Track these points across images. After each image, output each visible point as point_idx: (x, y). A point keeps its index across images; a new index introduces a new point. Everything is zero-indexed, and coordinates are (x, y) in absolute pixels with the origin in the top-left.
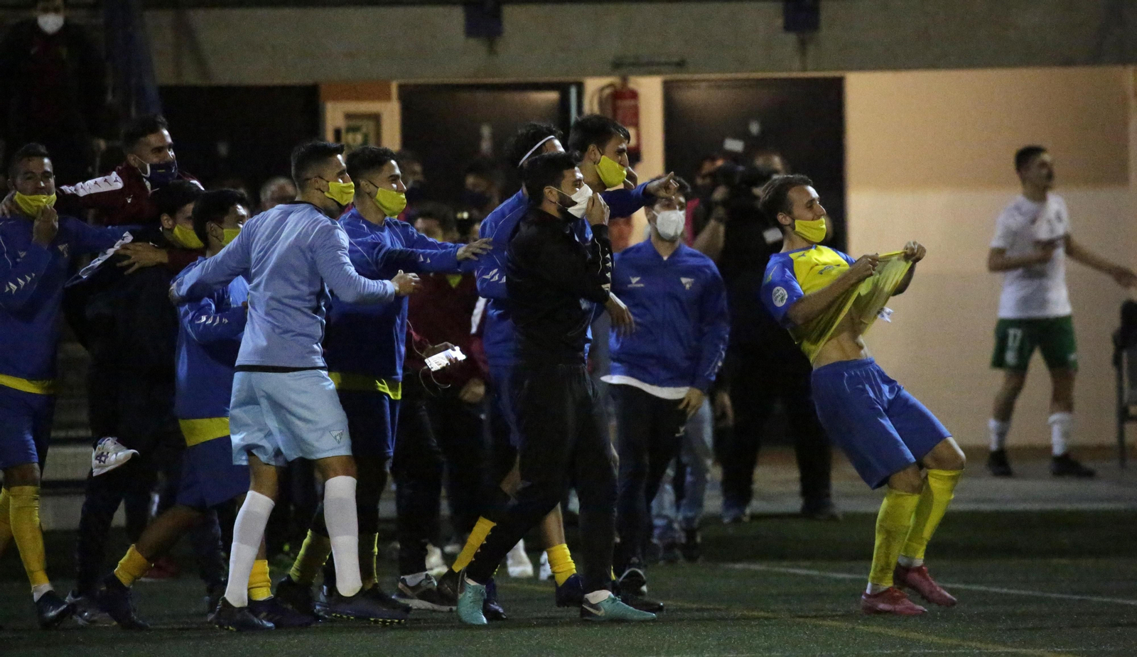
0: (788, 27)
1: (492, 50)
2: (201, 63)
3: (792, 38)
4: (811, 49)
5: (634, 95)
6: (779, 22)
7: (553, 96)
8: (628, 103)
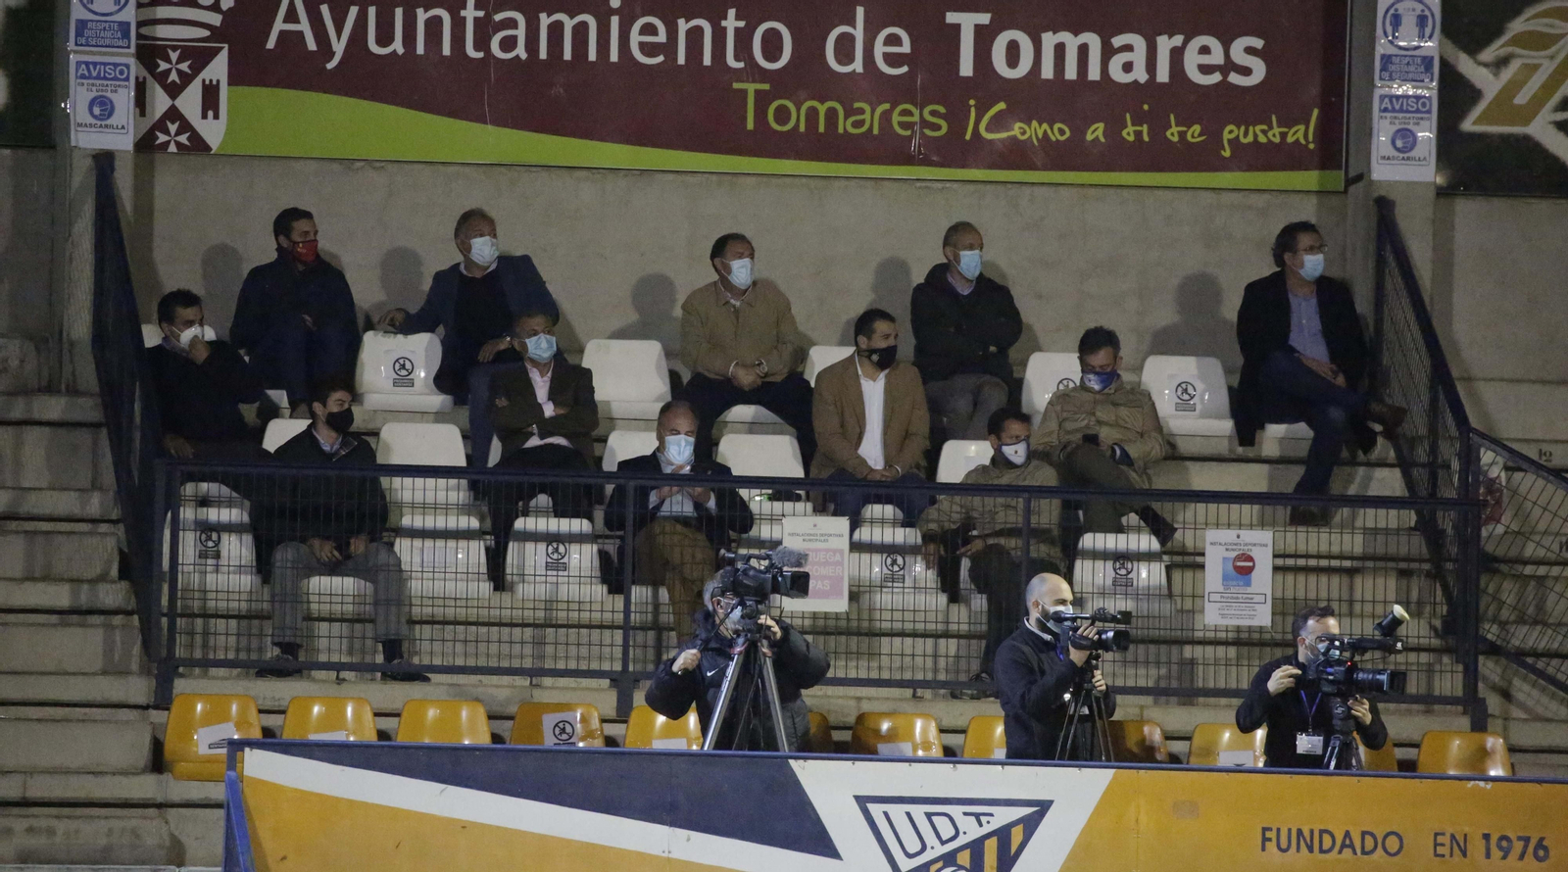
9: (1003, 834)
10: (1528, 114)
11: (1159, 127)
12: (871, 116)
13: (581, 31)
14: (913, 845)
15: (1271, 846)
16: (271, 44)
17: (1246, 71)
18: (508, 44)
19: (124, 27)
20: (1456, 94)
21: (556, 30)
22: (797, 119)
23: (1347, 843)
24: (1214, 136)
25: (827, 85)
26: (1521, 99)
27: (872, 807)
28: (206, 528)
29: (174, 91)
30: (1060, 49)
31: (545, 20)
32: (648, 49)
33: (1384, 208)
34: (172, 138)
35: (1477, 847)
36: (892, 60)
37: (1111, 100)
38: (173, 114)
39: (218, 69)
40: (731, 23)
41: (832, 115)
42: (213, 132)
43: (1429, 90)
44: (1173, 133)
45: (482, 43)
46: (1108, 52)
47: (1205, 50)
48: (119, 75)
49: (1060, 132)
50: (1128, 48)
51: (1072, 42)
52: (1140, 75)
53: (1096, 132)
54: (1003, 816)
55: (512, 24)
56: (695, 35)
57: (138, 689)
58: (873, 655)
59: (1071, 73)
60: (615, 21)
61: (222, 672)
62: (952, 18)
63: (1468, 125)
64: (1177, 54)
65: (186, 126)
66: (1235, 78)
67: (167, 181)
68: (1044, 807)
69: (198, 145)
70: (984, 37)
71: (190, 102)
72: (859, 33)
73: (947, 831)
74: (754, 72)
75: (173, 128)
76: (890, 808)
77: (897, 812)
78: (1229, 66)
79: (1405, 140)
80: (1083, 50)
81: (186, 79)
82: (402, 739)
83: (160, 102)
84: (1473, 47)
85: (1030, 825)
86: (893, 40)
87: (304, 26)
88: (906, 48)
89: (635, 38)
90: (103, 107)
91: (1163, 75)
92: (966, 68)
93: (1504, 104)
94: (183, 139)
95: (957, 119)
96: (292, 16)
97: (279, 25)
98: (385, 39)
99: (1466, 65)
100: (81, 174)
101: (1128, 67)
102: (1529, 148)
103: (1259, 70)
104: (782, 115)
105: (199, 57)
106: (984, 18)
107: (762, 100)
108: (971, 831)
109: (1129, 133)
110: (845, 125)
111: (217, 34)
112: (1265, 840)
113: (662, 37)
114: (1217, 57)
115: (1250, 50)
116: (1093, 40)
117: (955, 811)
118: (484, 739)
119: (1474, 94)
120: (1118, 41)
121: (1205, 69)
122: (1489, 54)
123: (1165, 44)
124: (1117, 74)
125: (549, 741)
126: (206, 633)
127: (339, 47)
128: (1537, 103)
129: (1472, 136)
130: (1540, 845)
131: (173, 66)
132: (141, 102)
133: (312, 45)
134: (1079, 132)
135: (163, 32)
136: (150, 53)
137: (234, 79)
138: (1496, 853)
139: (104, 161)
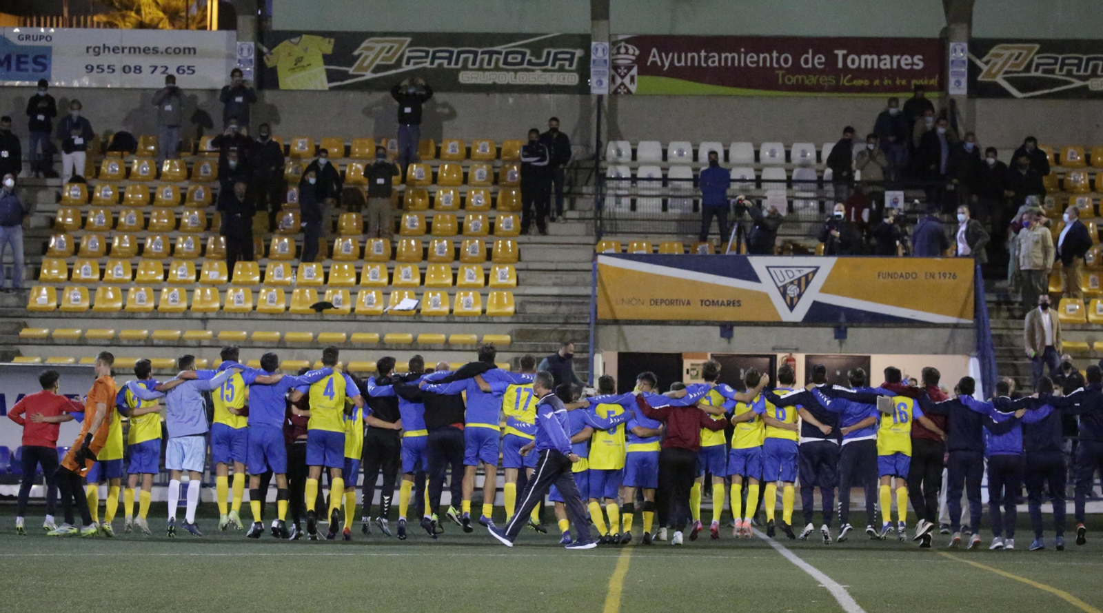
0: (836, 337)
1: (729, 342)
2: (626, 345)
3: (837, 341)
4: (844, 345)
5: (794, 360)
6: (833, 335)
7: (767, 360)
8: (792, 363)
9: (807, 276)
10: (995, 75)
11: (894, 80)
12: (813, 80)
13: (733, 58)
14: (782, 279)
15: (881, 277)
16: (649, 64)
17: (918, 65)
18: (713, 62)
19: (605, 61)
20: (973, 70)
21: (726, 58)
22: (794, 80)
23: (902, 276)
24: (909, 82)
25: (801, 70)
26: (994, 71)
27: (770, 269)
28: (618, 196)
29: (622, 77)
30: (866, 60)
31: (723, 56)
32: (752, 62)
33: (953, 102)
34: (622, 90)
35: (937, 276)
36: (819, 64)
37: (880, 73)
38: (622, 84)
39: (634, 71)
40: (775, 54)
41: (803, 79)
42: (633, 88)
43: (964, 70)
44: (898, 82)
45: (706, 62)
46: (880, 60)
47: (906, 59)
48: (603, 74)
49: (866, 83)
50: (885, 59)
51: (869, 57)
52: (888, 66)
53: (877, 82)
54: (807, 271)
55: (714, 57)
56: (765, 59)
57: (592, 240)
58: (799, 227)
59: (869, 66)
60: (743, 56)
61: (620, 235)
62: (836, 52)
63: (980, 78)
64: (899, 61)
65: (625, 87)
66: (915, 67)
67: (621, 103)
68: (818, 268)
69: (629, 92)
70: (845, 57)
71: (627, 80)
72: (810, 56)
73: (791, 275)
74: (781, 68)
75: (622, 87)
76: (776, 269)
77: (777, 270)
78: (913, 64)
79: (958, 83)
80: (873, 60)
81: (626, 74)
82: (660, 252)
83: (619, 81)
84: (980, 57)
85: (814, 273)
86: (820, 58)
87: (657, 59)
88: (823, 60)
89: (748, 60)
90: (600, 83)
91: (895, 66)
92: (840, 65)
93: (989, 73)
94: (625, 90)
95: (838, 81)
96: (654, 56)
97: (651, 59)
98: (679, 61)
99: (978, 62)
100: (594, 101)
101: (885, 64)
102: (996, 85)
103: (921, 65)
104: (789, 80)
105: (629, 68)
106: (845, 52)
107: (783, 76)
108: (798, 275)
109: (886, 82)
110: (807, 82)
111: (634, 62)
112: (879, 276)
113: (755, 59)
114: (910, 61)
115: (919, 59)
116: (875, 57)
117: (794, 270)
118: (682, 252)
119: (980, 70)
120: (882, 57)
121: (907, 65)
122: (985, 59)
123: (895, 58)
124: (882, 66)
125: (700, 253)
126: (616, 224)
127: (667, 64)
128: (999, 71)
129: (982, 83)
130: (954, 274)
131: (622, 71)
132: (613, 80)
133: (659, 63)
134: (872, 81)
135: (620, 62)
136: (615, 67)
137: (638, 74)
138: (942, 277)
139: (600, 97)
